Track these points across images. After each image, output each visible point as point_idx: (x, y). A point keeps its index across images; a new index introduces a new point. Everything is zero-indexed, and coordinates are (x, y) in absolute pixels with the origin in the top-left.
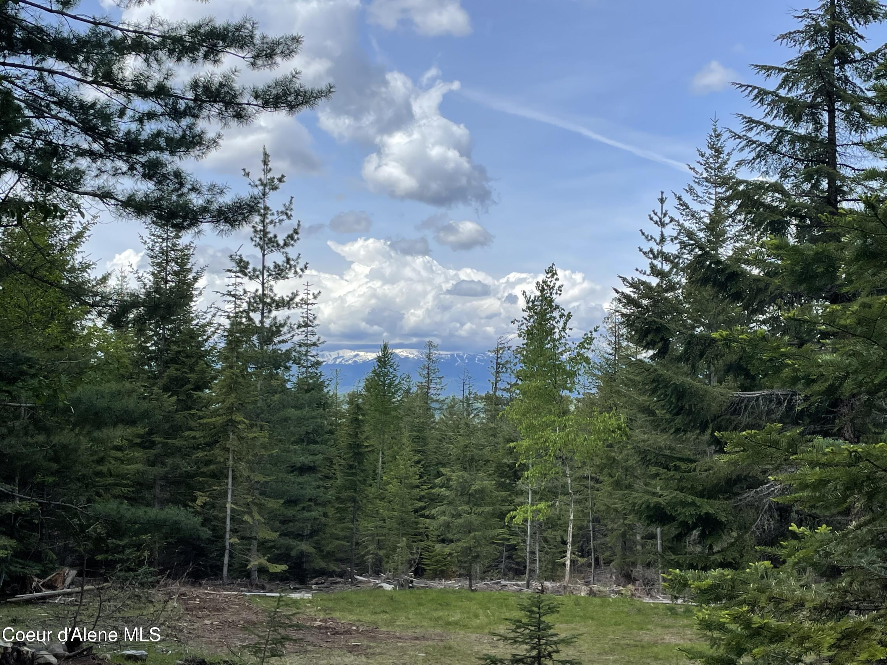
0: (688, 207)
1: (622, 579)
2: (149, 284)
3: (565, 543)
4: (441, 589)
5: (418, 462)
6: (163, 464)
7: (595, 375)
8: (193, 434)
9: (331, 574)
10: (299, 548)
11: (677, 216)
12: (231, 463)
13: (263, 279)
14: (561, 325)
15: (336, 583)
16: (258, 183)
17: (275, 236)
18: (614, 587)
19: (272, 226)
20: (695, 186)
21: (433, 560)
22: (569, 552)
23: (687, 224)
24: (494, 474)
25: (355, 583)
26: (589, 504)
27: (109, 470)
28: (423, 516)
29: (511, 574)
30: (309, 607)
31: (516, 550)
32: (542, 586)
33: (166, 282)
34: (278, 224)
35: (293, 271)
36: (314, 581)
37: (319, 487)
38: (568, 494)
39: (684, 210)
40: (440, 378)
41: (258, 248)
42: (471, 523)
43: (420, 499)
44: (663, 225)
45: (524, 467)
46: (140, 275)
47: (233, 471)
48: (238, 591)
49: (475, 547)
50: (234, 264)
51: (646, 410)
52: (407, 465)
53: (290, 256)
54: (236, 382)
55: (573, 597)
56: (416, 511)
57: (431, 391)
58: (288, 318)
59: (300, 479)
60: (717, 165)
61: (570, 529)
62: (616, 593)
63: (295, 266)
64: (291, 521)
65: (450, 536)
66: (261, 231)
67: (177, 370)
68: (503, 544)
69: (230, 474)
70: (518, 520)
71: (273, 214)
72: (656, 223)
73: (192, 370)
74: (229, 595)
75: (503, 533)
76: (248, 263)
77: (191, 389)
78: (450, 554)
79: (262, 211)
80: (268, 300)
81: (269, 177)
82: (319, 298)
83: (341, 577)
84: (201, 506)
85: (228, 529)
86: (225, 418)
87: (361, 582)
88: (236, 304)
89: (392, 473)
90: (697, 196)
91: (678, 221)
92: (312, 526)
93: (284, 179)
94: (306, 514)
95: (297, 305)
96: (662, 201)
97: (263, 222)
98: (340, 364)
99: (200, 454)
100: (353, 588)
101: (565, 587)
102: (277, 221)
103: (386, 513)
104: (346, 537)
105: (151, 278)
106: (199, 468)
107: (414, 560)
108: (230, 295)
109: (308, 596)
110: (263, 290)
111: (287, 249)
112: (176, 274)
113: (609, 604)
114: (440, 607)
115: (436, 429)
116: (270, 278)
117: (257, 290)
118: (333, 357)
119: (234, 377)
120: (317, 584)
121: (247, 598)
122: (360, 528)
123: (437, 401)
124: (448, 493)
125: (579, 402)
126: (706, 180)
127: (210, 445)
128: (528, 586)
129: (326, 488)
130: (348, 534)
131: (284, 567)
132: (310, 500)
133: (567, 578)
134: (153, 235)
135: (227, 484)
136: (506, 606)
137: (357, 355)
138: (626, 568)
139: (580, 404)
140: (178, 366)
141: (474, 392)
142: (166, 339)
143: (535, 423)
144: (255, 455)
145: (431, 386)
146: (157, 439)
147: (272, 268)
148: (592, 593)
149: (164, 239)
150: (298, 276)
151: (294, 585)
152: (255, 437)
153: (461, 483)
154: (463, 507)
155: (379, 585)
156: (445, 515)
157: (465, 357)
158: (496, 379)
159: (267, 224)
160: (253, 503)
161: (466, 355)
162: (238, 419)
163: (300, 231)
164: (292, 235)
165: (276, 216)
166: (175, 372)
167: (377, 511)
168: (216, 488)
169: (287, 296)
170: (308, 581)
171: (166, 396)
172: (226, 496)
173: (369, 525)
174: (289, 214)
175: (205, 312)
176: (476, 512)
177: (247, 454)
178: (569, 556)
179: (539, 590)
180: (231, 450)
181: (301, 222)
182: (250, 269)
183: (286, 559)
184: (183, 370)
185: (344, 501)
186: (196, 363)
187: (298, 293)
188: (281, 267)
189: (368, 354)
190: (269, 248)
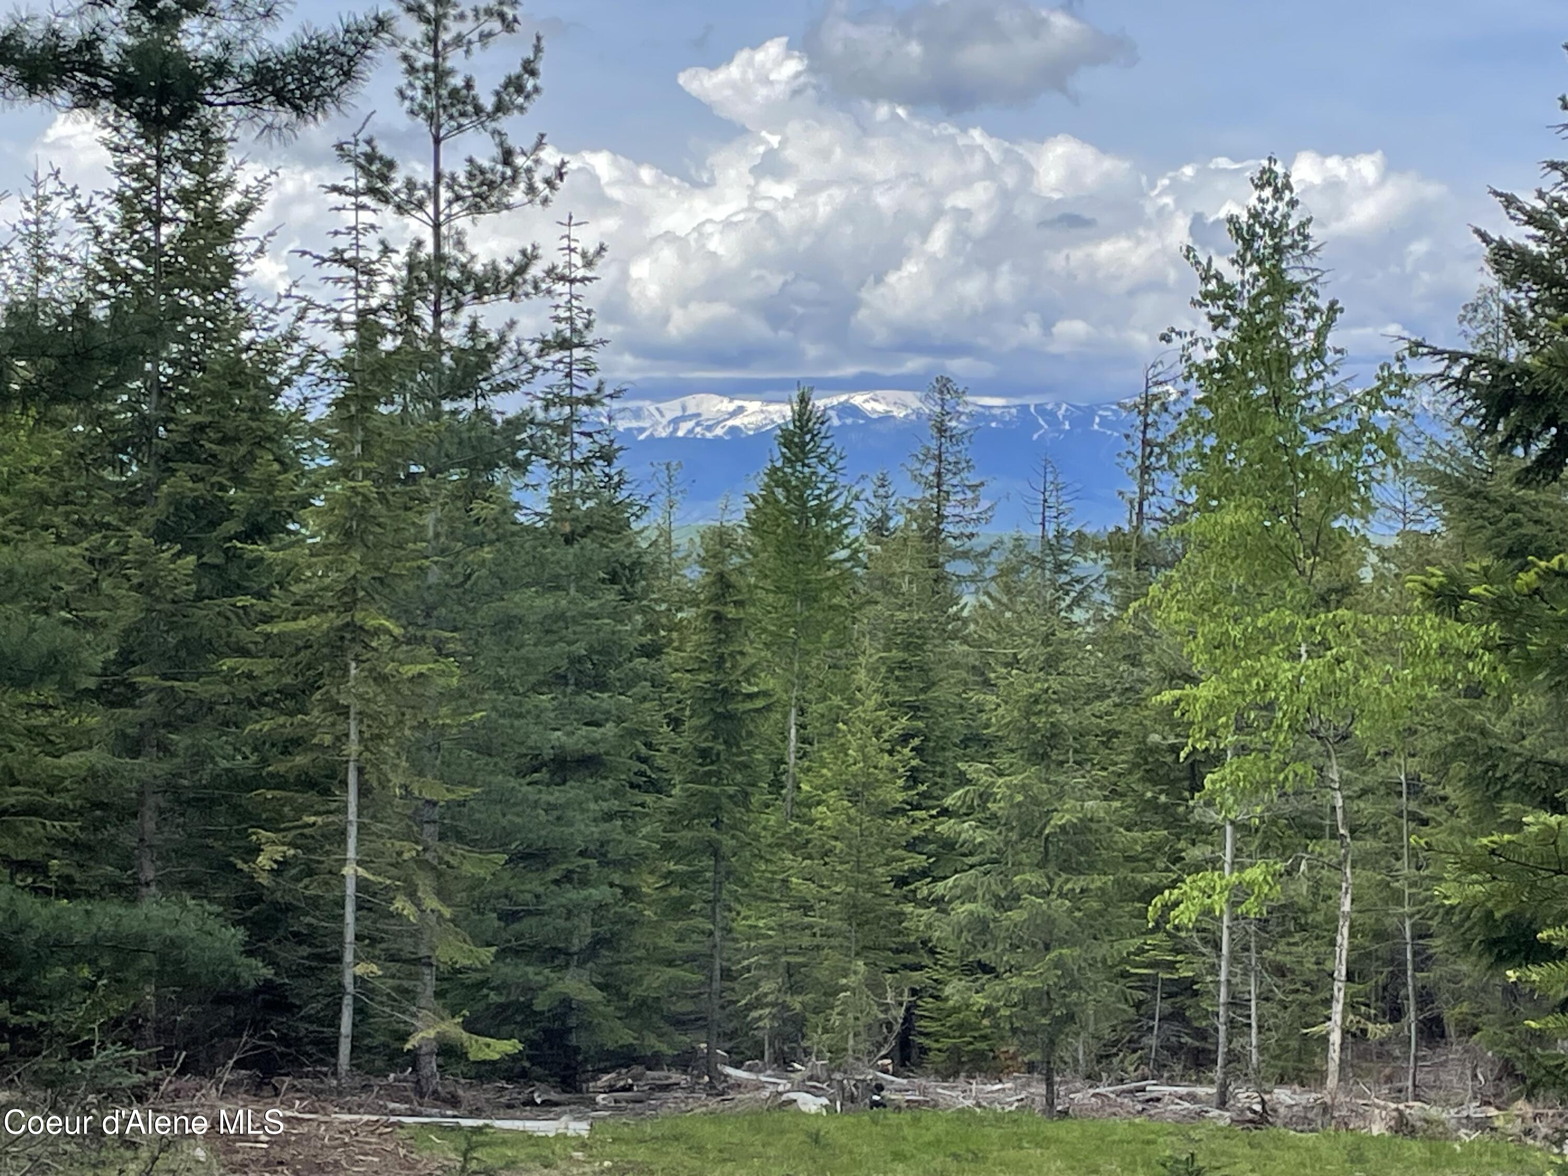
1: (1498, 1086)
2: (110, 227)
5: (905, 738)
6: (164, 748)
8: (243, 664)
9: (653, 1061)
10: (560, 987)
12: (353, 747)
13: (437, 212)
14: (1309, 340)
15: (666, 1088)
17: (469, 86)
18: (1473, 1110)
19: (461, 52)
21: (953, 1020)
22: (1337, 1008)
25: (719, 1088)
29: (1177, 1066)
30: (578, 1163)
31: (1192, 994)
32: (1265, 1102)
33: (158, 221)
34: (476, 47)
35: (522, 186)
36: (601, 1082)
37: (609, 817)
40: (973, 488)
41: (421, 120)
42: (1051, 921)
43: (913, 846)
46: (84, 203)
47: (360, 771)
48: (381, 1111)
49: (1062, 990)
50: (350, 170)
52: (870, 750)
53: (511, 142)
54: (363, 517)
55: (1346, 1138)
56: (901, 882)
57: (950, 528)
58: (512, 324)
59: (556, 795)
61: (1343, 939)
62: (1476, 1127)
63: (529, 170)
64: (529, 913)
65: (988, 958)
66: (426, 69)
67: (195, 479)
68: (1155, 978)
69: (352, 779)
70: (1185, 915)
71: (462, 17)
73: (239, 479)
74: (355, 1125)
75: (1155, 947)
76: (391, 164)
77: (237, 537)
78: (988, 1011)
79: (431, 8)
80: (453, 274)
82: (600, 262)
83: (681, 1070)
84: (272, 872)
85: (350, 936)
86: (332, 620)
87: (738, 1085)
88: (357, 286)
89: (826, 772)
92: (594, 926)
94: (574, 895)
95: (536, 287)
97: (433, 41)
98: (689, 441)
99: (268, 722)
100: (713, 1103)
101: (1326, 1109)
102: (474, 37)
104: (692, 957)
105: (114, 208)
106: (264, 761)
107: (890, 1024)
108: (343, 261)
109: (581, 1128)
110: (438, 246)
111: (505, 123)
112: (186, 198)
113: (1452, 1160)
115: (965, 639)
116: (456, 208)
117: (419, 244)
118: (669, 416)
119: (358, 500)
120: (611, 1089)
121: (403, 1133)
122: (736, 931)
123: (965, 555)
124: (981, 835)
127: (295, 697)
128: (1223, 1101)
130: (697, 949)
131: (511, 1046)
132: (585, 853)
133: (1332, 1080)
135: (344, 810)
137: (741, 409)
140: (200, 469)
141: (1073, 527)
142: (162, 390)
143: (1236, 632)
144: (423, 726)
145: (948, 511)
146: (144, 679)
147: (462, 179)
148: (1402, 1126)
150: (538, 200)
151: (546, 1092)
152: (421, 675)
153: (1019, 805)
154: (1028, 876)
155: (784, 1097)
156: (974, 900)
157: (1061, 413)
158: (1141, 489)
159: (445, 45)
160: (420, 862)
161: (1064, 407)
162: (371, 623)
163: (541, 66)
164: (519, 77)
165: (470, 24)
166: (190, 484)
167: (785, 881)
168: (313, 819)
169: (509, 261)
170: (587, 1081)
171: (166, 555)
172: (343, 841)
173: (761, 923)
174: (510, 17)
175: (272, 311)
176: (1066, 888)
177: (400, 723)
178: (1337, 1017)
179: (1255, 1112)
180: (352, 711)
181: (544, 43)
182: (398, 182)
183: (519, 1018)
184: (215, 479)
185: (685, 855)
186: (250, 459)
187: (540, 252)
188: (489, 176)
189: (773, 408)
190: (451, 117)
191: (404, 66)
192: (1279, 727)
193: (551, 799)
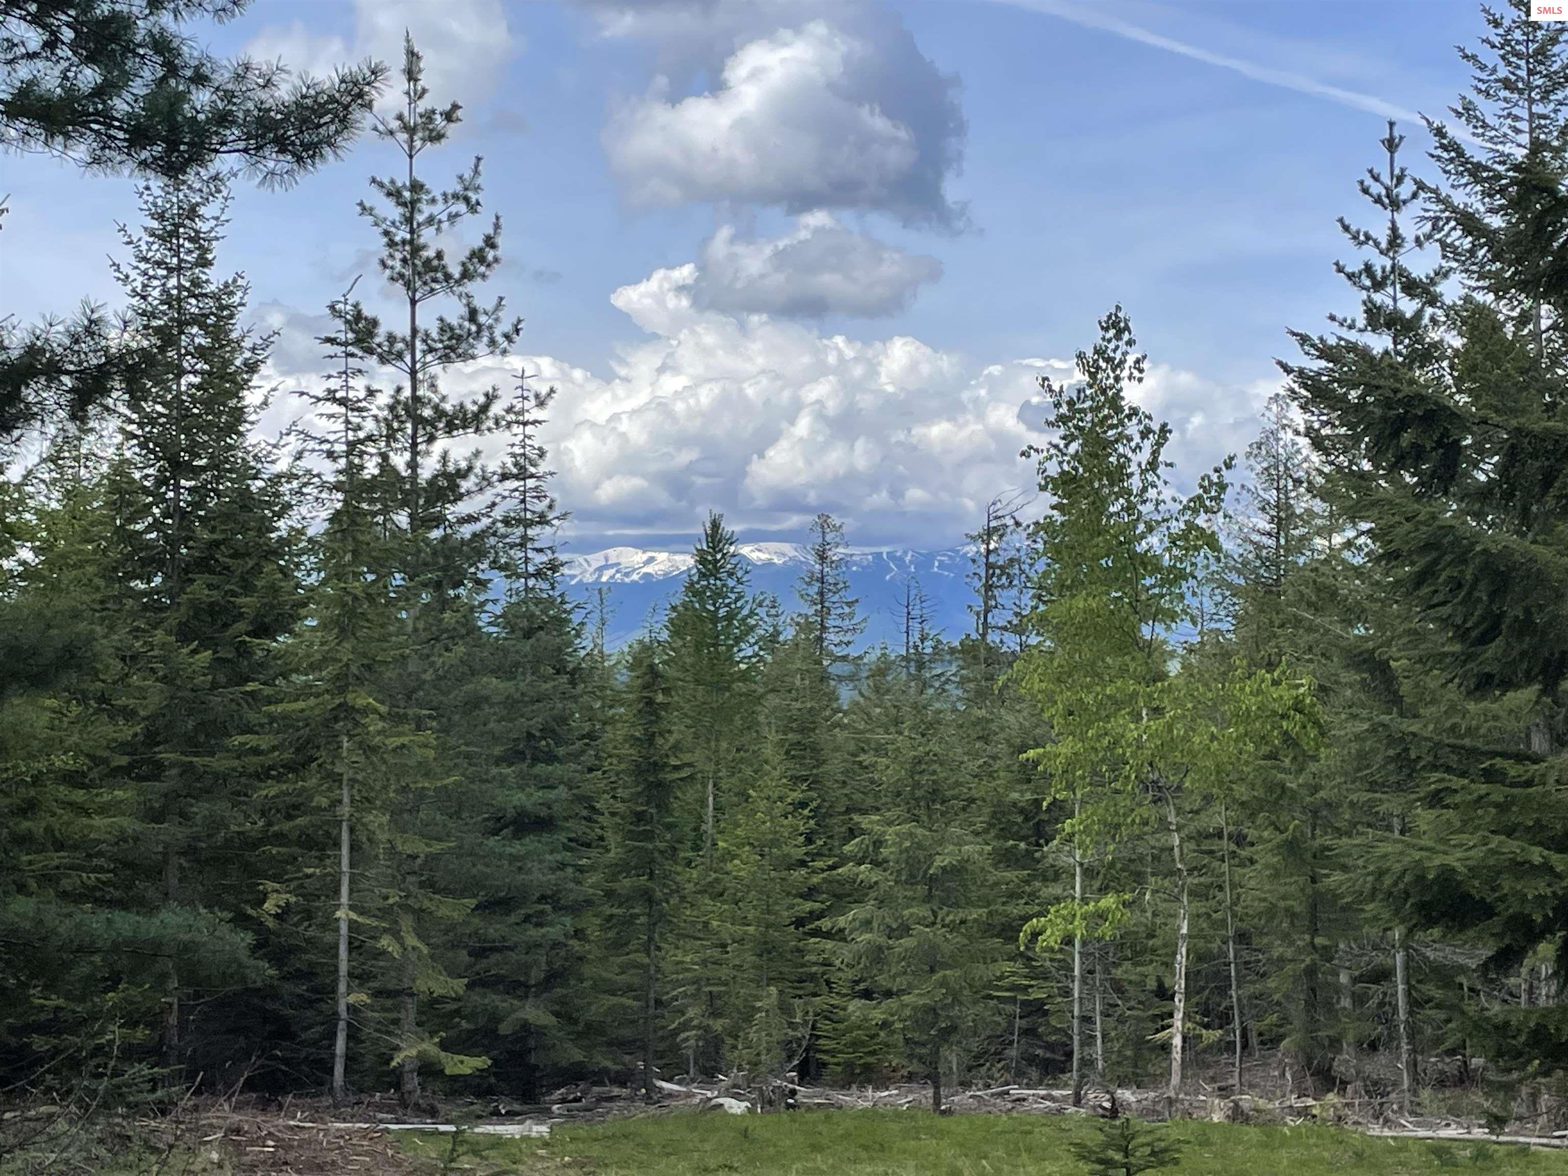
0: (1460, 153)
1: (1309, 1081)
3: (1164, 994)
4: (865, 1110)
5: (803, 805)
6: (184, 815)
7: (1230, 586)
8: (251, 740)
9: (599, 1077)
10: (520, 1015)
11: (1434, 177)
12: (345, 810)
13: (414, 362)
14: (1145, 456)
15: (611, 1099)
16: (395, 124)
17: (439, 256)
18: (1293, 1100)
19: (432, 229)
20: (1479, 101)
21: (847, 1038)
22: (1179, 1015)
23: (1459, 198)
24: (986, 831)
25: (653, 1097)
26: (1227, 896)
27: (49, 829)
28: (816, 933)
29: (1034, 1074)
30: (542, 1158)
31: (1046, 1013)
32: (1113, 1101)
33: (179, 373)
34: (445, 226)
35: (485, 340)
36: (558, 1094)
37: (562, 866)
38: (1173, 873)
39: (1451, 160)
40: (849, 604)
41: (399, 286)
42: (934, 947)
43: (810, 893)
44: (1395, 204)
45: (1061, 810)
47: (352, 830)
48: (371, 1120)
49: (945, 1007)
50: (340, 324)
51: (1365, 661)
52: (777, 812)
53: (477, 303)
55: (1192, 1125)
56: (799, 922)
57: (832, 637)
58: (477, 454)
59: (517, 848)
60: (1532, 47)
61: (1181, 959)
62: (1299, 1114)
63: (490, 327)
64: (497, 950)
65: (883, 981)
66: (404, 242)
67: (210, 586)
68: (1013, 1000)
69: (345, 836)
70: (1051, 938)
71: (433, 201)
72: (1378, 200)
73: (247, 587)
74: (348, 1132)
75: (1013, 974)
76: (374, 323)
77: (248, 633)
78: (885, 1025)
79: (407, 194)
80: (427, 412)
81: (420, 109)
82: (551, 403)
83: (623, 1085)
84: (277, 916)
85: (343, 971)
86: (329, 702)
87: (671, 1095)
88: (347, 422)
89: (739, 832)
90: (1485, 126)
91: (1436, 191)
92: (549, 963)
93: (459, 113)
94: (534, 933)
95: (497, 423)
96: (1391, 145)
97: (409, 220)
98: (612, 585)
99: (270, 789)
100: (652, 1110)
101: (1170, 1102)
102: (444, 217)
103: (727, 931)
104: (630, 988)
106: (270, 824)
107: (799, 1040)
108: (334, 400)
109: (540, 1130)
110: (414, 389)
111: (470, 287)
112: (201, 353)
113: (1284, 1142)
114: (864, 1155)
115: (843, 727)
116: (429, 358)
117: (399, 390)
118: (595, 565)
119: (349, 599)
120: (563, 1101)
121: (390, 1137)
122: (666, 966)
123: (844, 658)
124: (875, 876)
125: (1191, 651)
126: (1507, 84)
127: (297, 767)
128: (1078, 1101)
129: (581, 869)
130: (636, 981)
131: (481, 1062)
132: (543, 899)
133: (1175, 1079)
134: (145, 260)
135: (339, 862)
136: (1029, 1150)
137: (651, 560)
138: (1319, 1053)
139: (1193, 659)
140: (215, 579)
141: (932, 633)
142: (182, 514)
143: (1089, 699)
144: (405, 789)
145: (829, 623)
146: (166, 755)
147: (435, 334)
148: (1237, 1114)
149: (170, 270)
150: (498, 351)
151: (510, 1104)
152: (403, 746)
153: (907, 850)
154: (915, 910)
155: (714, 1102)
156: (871, 931)
157: (908, 558)
158: (986, 603)
159: (419, 225)
160: (403, 907)
161: (910, 554)
162: (360, 702)
163: (499, 241)
164: (481, 250)
165: (440, 206)
166: (206, 592)
167: (706, 924)
168: (311, 870)
169: (475, 403)
170: (543, 1095)
171: (185, 651)
172: (337, 891)
173: (688, 959)
174: (473, 201)
175: (275, 446)
176: (947, 920)
177: (385, 788)
178: (1178, 1024)
179: (1104, 1109)
180: (345, 777)
181: (502, 220)
182: (380, 337)
183: (486, 1042)
184: (227, 587)
185: (624, 901)
186: (257, 570)
187: (499, 393)
188: (458, 331)
189: (678, 558)
190: (425, 283)
191: (385, 240)
192: (1127, 777)
193: (513, 851)
